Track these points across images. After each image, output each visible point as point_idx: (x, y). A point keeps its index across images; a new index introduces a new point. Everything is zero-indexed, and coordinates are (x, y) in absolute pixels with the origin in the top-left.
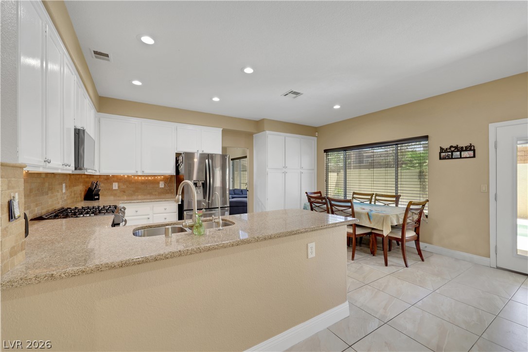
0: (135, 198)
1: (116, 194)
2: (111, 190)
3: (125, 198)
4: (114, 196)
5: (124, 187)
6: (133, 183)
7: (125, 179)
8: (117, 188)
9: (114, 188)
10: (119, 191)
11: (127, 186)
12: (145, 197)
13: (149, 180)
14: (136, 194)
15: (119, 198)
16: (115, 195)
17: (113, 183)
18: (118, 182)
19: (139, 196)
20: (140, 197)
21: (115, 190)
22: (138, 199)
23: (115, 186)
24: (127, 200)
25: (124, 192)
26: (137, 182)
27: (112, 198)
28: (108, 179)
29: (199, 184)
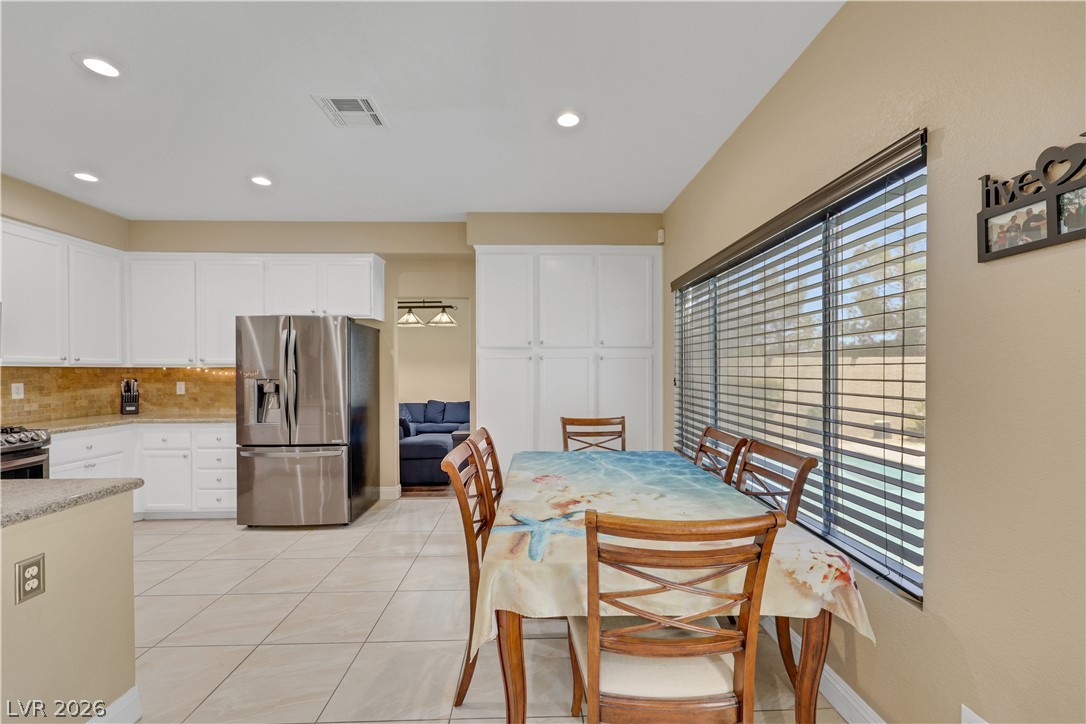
0: (215, 412)
1: (182, 404)
2: (173, 394)
3: (198, 411)
4: (180, 408)
5: (196, 390)
6: (211, 383)
7: (197, 375)
8: (183, 392)
9: (178, 393)
10: (186, 398)
11: (201, 389)
14: (217, 404)
15: (187, 412)
16: (180, 406)
17: (178, 383)
18: (185, 381)
19: (222, 410)
21: (181, 395)
22: (219, 416)
23: (181, 388)
24: (201, 416)
25: (196, 400)
27: (176, 411)
28: (170, 375)
29: (269, 388)
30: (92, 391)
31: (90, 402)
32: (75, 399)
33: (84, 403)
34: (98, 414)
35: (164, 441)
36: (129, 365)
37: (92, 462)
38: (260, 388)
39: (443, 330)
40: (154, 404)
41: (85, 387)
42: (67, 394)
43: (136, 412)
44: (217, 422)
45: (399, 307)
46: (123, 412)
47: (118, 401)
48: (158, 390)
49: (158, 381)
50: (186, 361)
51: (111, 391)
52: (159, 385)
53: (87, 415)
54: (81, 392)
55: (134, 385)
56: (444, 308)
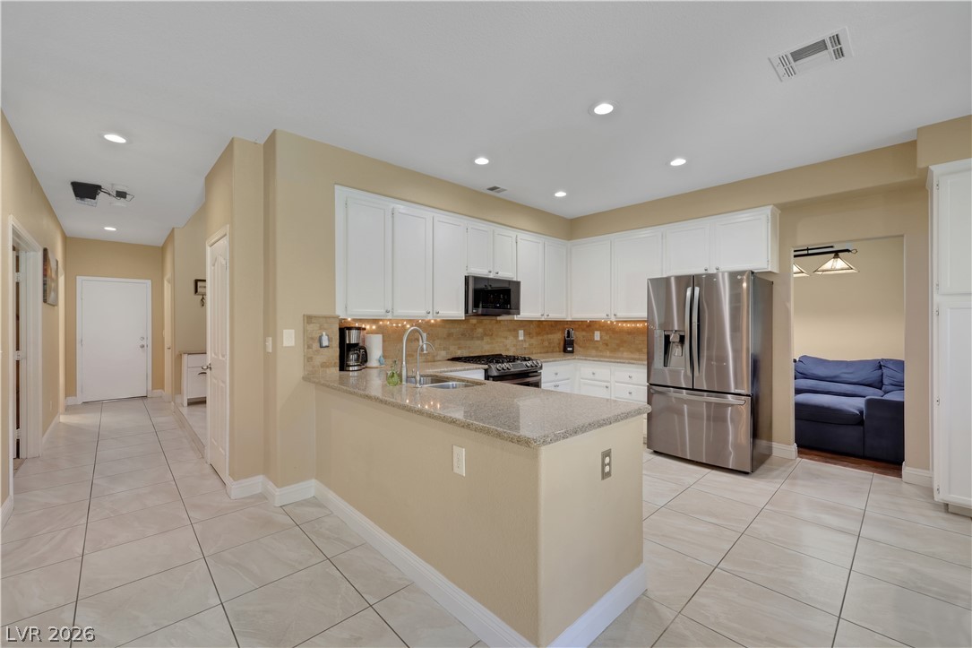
0: (620, 354)
1: (598, 347)
2: (592, 340)
3: (608, 353)
5: (607, 338)
6: (617, 332)
7: (608, 326)
8: (599, 339)
9: (595, 339)
10: (601, 343)
11: (610, 337)
12: (633, 356)
13: (638, 328)
14: (621, 349)
15: (601, 354)
16: (597, 349)
17: (596, 331)
18: (600, 330)
19: (624, 353)
20: (625, 355)
21: (597, 341)
22: (623, 358)
23: (597, 336)
25: (607, 345)
26: (622, 331)
27: (594, 352)
28: (590, 326)
29: (674, 338)
30: (550, 336)
31: (549, 343)
32: (543, 340)
33: (546, 344)
34: (553, 352)
35: (594, 374)
36: (569, 319)
37: (557, 383)
38: (667, 338)
39: (838, 277)
40: (580, 347)
41: (548, 334)
42: (540, 338)
43: (572, 352)
44: (630, 363)
45: (795, 256)
46: (565, 351)
47: (562, 343)
48: (584, 337)
49: (583, 330)
50: (604, 316)
51: (558, 337)
52: (584, 333)
53: (547, 352)
54: (545, 337)
55: (572, 332)
56: (836, 254)
